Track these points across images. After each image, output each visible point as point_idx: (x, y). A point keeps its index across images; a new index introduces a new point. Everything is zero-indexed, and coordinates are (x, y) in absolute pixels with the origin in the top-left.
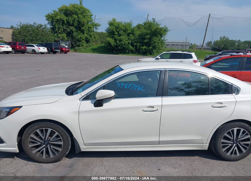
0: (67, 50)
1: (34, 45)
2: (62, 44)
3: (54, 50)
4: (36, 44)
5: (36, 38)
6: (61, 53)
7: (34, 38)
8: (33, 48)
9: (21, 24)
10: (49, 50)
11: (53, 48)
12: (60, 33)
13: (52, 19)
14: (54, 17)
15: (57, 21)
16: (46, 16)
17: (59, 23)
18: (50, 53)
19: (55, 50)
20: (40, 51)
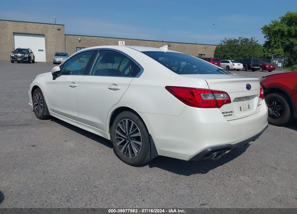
0: (272, 67)
1: (229, 61)
2: (274, 61)
3: (251, 67)
4: (232, 60)
5: (237, 53)
6: (262, 71)
7: (236, 54)
8: (228, 64)
9: (226, 39)
10: (246, 67)
11: (251, 64)
12: (276, 48)
13: (269, 31)
14: (271, 29)
15: (275, 33)
16: (262, 29)
17: (277, 35)
18: (246, 71)
19: (253, 67)
20: (234, 67)
